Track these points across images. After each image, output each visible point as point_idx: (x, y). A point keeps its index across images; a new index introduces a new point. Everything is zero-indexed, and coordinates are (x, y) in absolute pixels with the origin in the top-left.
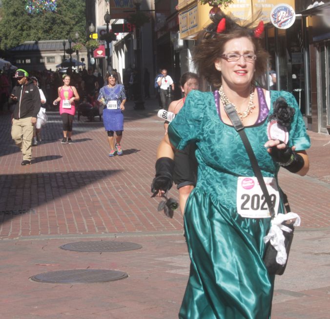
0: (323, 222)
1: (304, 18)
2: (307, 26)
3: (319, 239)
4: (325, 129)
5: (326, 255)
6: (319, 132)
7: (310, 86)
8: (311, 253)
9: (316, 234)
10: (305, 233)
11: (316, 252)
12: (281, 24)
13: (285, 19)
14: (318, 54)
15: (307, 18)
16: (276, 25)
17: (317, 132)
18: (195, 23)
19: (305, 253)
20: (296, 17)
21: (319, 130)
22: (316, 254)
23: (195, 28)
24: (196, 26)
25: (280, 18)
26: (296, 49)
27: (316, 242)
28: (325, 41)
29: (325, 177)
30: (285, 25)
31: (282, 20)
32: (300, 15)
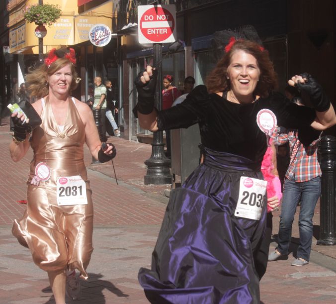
0: (122, 220)
1: (119, 38)
2: (122, 44)
3: (116, 235)
4: (135, 137)
5: (121, 250)
6: (130, 140)
7: (123, 99)
8: (107, 248)
9: (114, 231)
10: (105, 230)
11: (112, 247)
12: (98, 42)
13: (102, 38)
14: (130, 69)
15: (122, 37)
16: (94, 43)
17: (128, 139)
18: (23, 39)
19: (102, 248)
20: (112, 36)
21: (130, 138)
22: (111, 249)
23: (23, 44)
24: (24, 42)
25: (97, 37)
26: (112, 65)
27: (113, 238)
28: (137, 58)
29: (130, 180)
30: (101, 44)
31: (100, 39)
32: (116, 34)
